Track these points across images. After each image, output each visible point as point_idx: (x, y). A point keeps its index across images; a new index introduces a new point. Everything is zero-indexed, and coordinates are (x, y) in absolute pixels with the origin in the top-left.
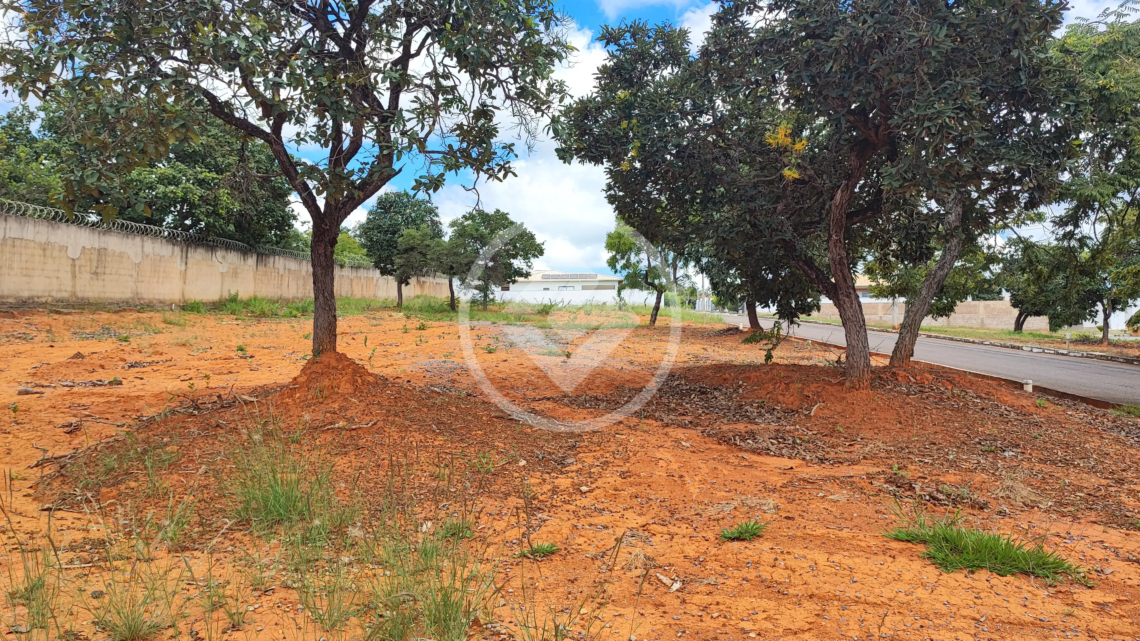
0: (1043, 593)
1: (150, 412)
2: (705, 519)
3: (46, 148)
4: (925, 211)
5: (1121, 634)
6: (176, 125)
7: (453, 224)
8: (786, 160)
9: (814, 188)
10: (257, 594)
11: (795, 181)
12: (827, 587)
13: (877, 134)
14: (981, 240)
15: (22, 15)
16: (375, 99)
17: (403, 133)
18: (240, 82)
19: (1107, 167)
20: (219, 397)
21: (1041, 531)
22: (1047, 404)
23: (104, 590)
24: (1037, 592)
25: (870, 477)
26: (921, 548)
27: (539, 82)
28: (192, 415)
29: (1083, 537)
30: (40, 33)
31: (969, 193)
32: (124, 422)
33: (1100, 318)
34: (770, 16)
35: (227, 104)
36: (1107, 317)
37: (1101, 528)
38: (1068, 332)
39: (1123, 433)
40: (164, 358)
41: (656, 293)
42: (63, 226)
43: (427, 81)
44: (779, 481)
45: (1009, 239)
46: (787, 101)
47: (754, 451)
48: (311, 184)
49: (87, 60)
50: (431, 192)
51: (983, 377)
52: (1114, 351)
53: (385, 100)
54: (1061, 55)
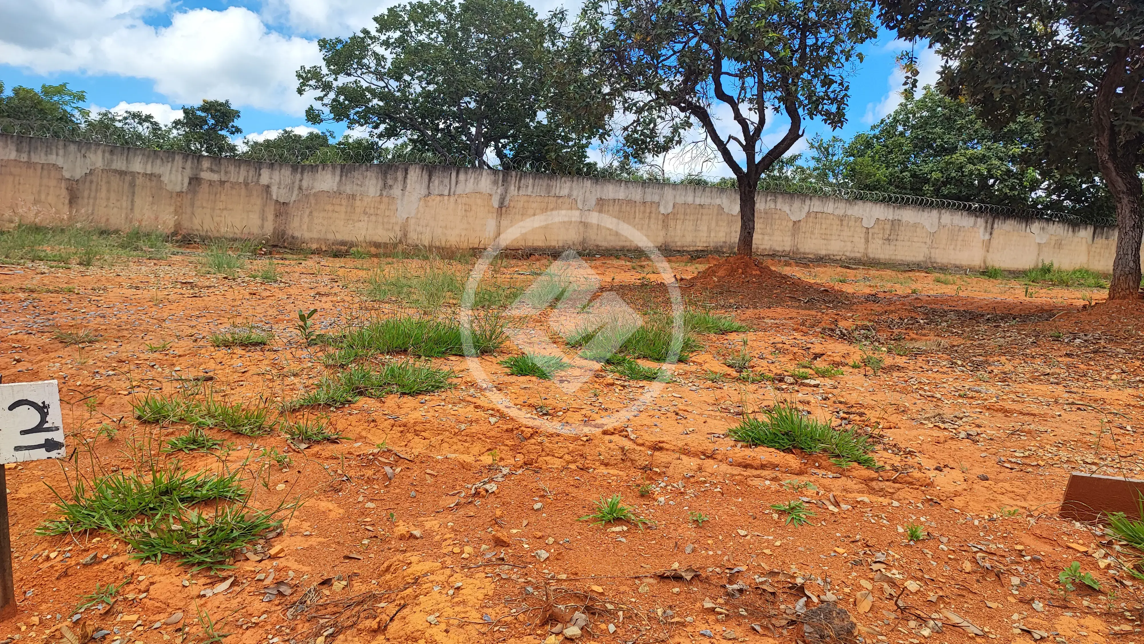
42: (860, 202)
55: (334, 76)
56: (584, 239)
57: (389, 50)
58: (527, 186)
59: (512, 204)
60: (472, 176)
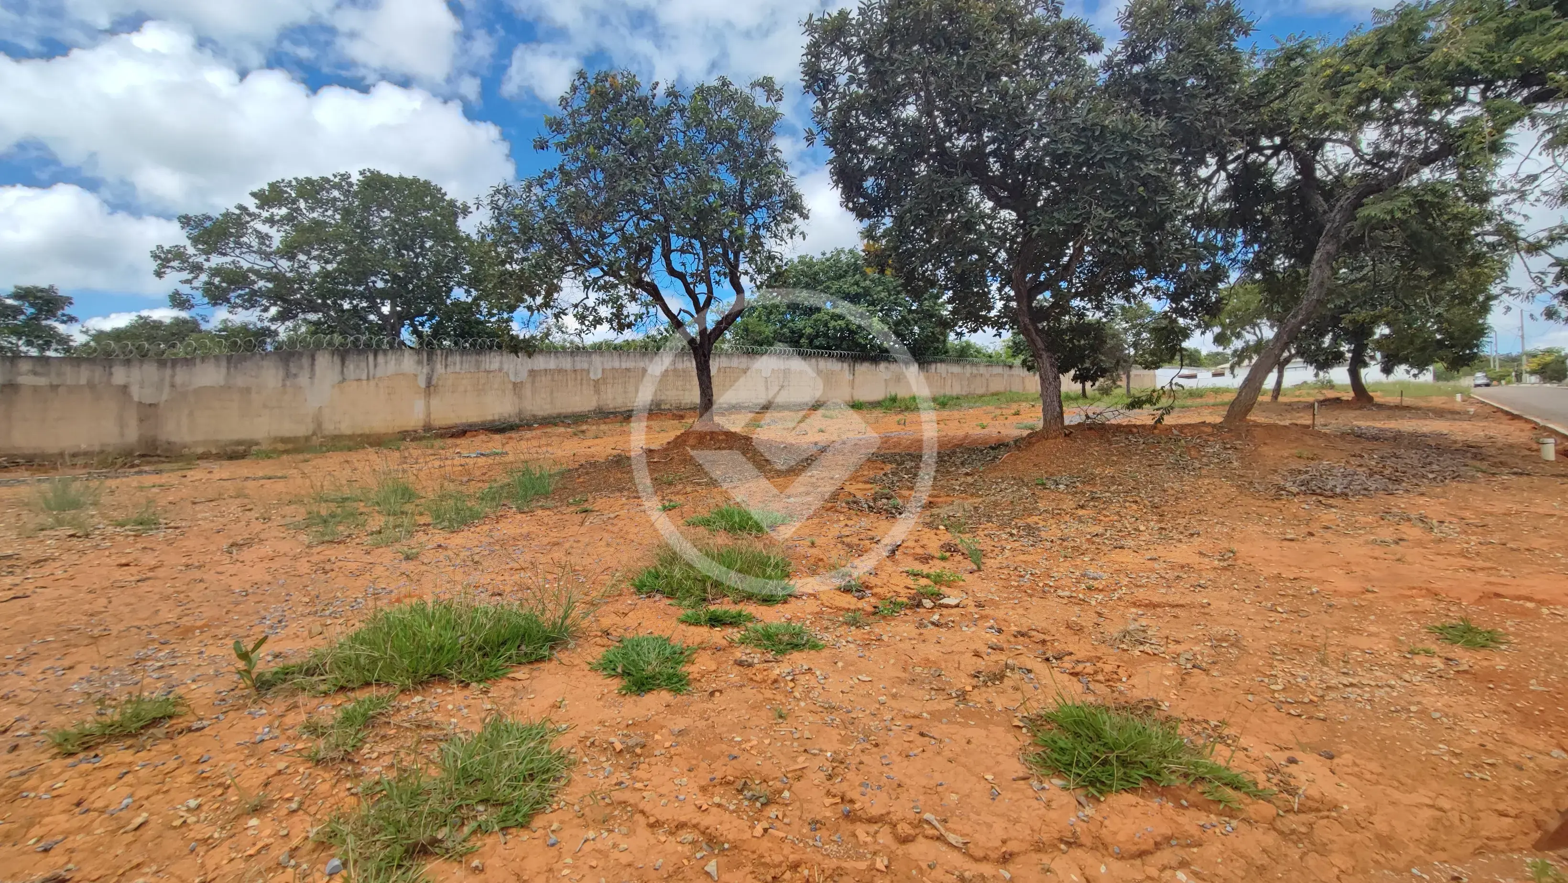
55: (204, 257)
56: (520, 410)
57: (275, 228)
58: (455, 364)
59: (440, 383)
60: (392, 358)
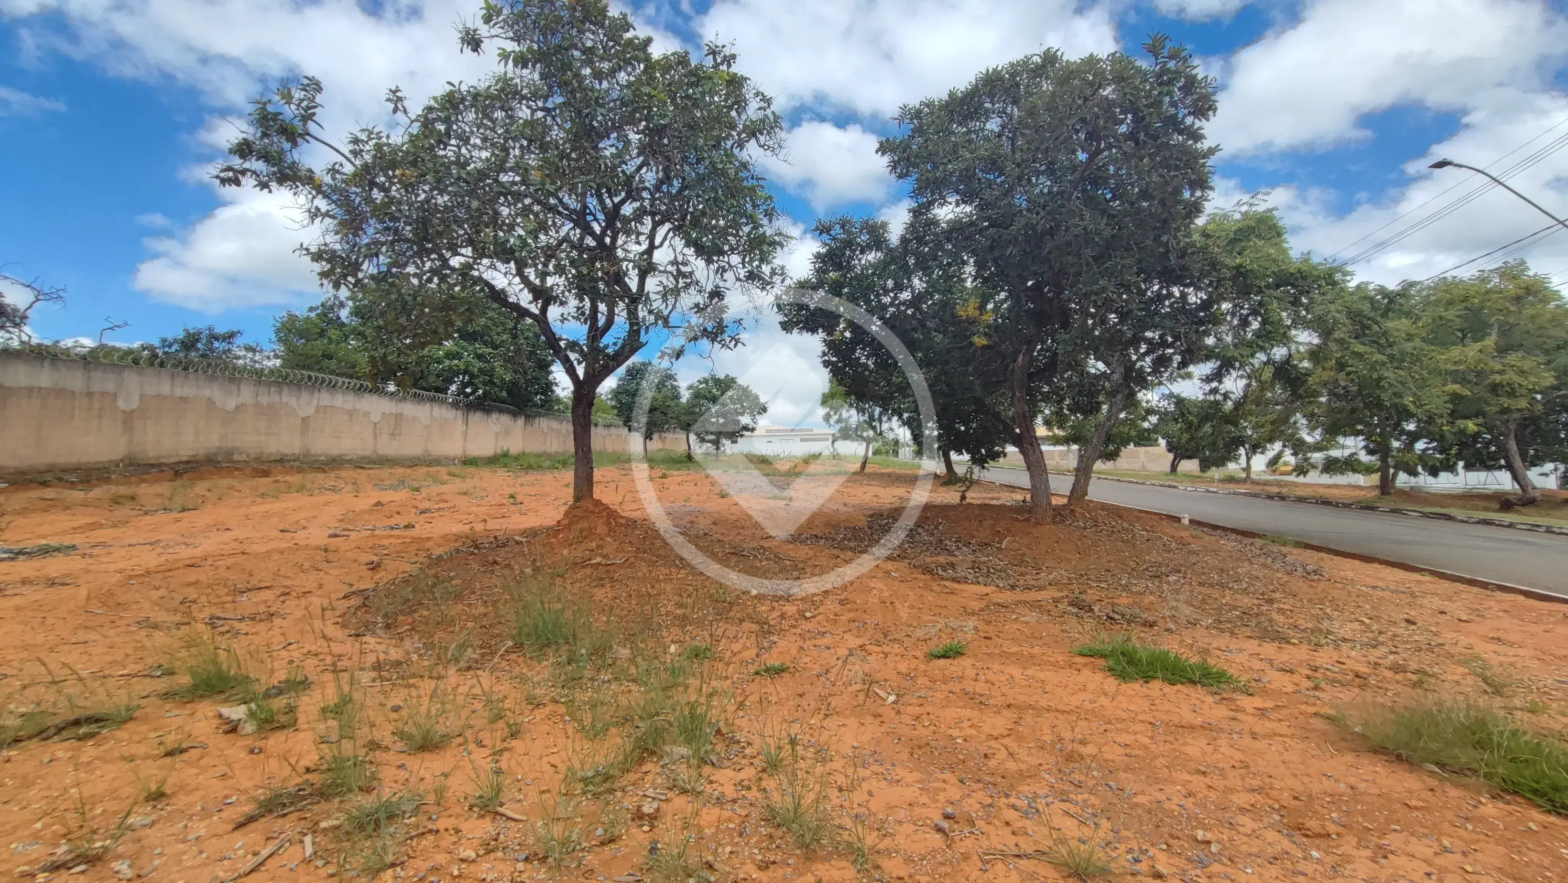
0: (1209, 699)
1: (437, 552)
2: (913, 640)
3: (354, 330)
4: (1093, 371)
5: (1281, 735)
6: (462, 310)
7: (690, 387)
8: (975, 330)
9: (999, 352)
10: (530, 707)
11: (984, 347)
12: (1022, 698)
13: (1051, 307)
14: (1140, 395)
15: (336, 222)
16: (626, 284)
17: (650, 312)
18: (514, 272)
19: (1245, 332)
20: (495, 537)
21: (1205, 646)
22: (1202, 535)
23: (401, 704)
24: (1203, 699)
25: (1056, 601)
26: (1102, 662)
27: (764, 267)
28: (473, 554)
29: (1241, 650)
30: (351, 236)
31: (1129, 355)
32: (417, 559)
33: (1243, 460)
34: (958, 210)
35: (503, 291)
36: (1248, 460)
37: (1257, 642)
38: (1215, 473)
39: (1270, 559)
40: (449, 505)
41: (864, 444)
42: (367, 395)
43: (670, 268)
44: (976, 605)
45: (1163, 395)
46: (974, 280)
47: (954, 580)
48: (573, 356)
49: (390, 257)
50: (673, 360)
51: (1147, 512)
52: (1256, 489)
53: (633, 285)
54: (1203, 239)
